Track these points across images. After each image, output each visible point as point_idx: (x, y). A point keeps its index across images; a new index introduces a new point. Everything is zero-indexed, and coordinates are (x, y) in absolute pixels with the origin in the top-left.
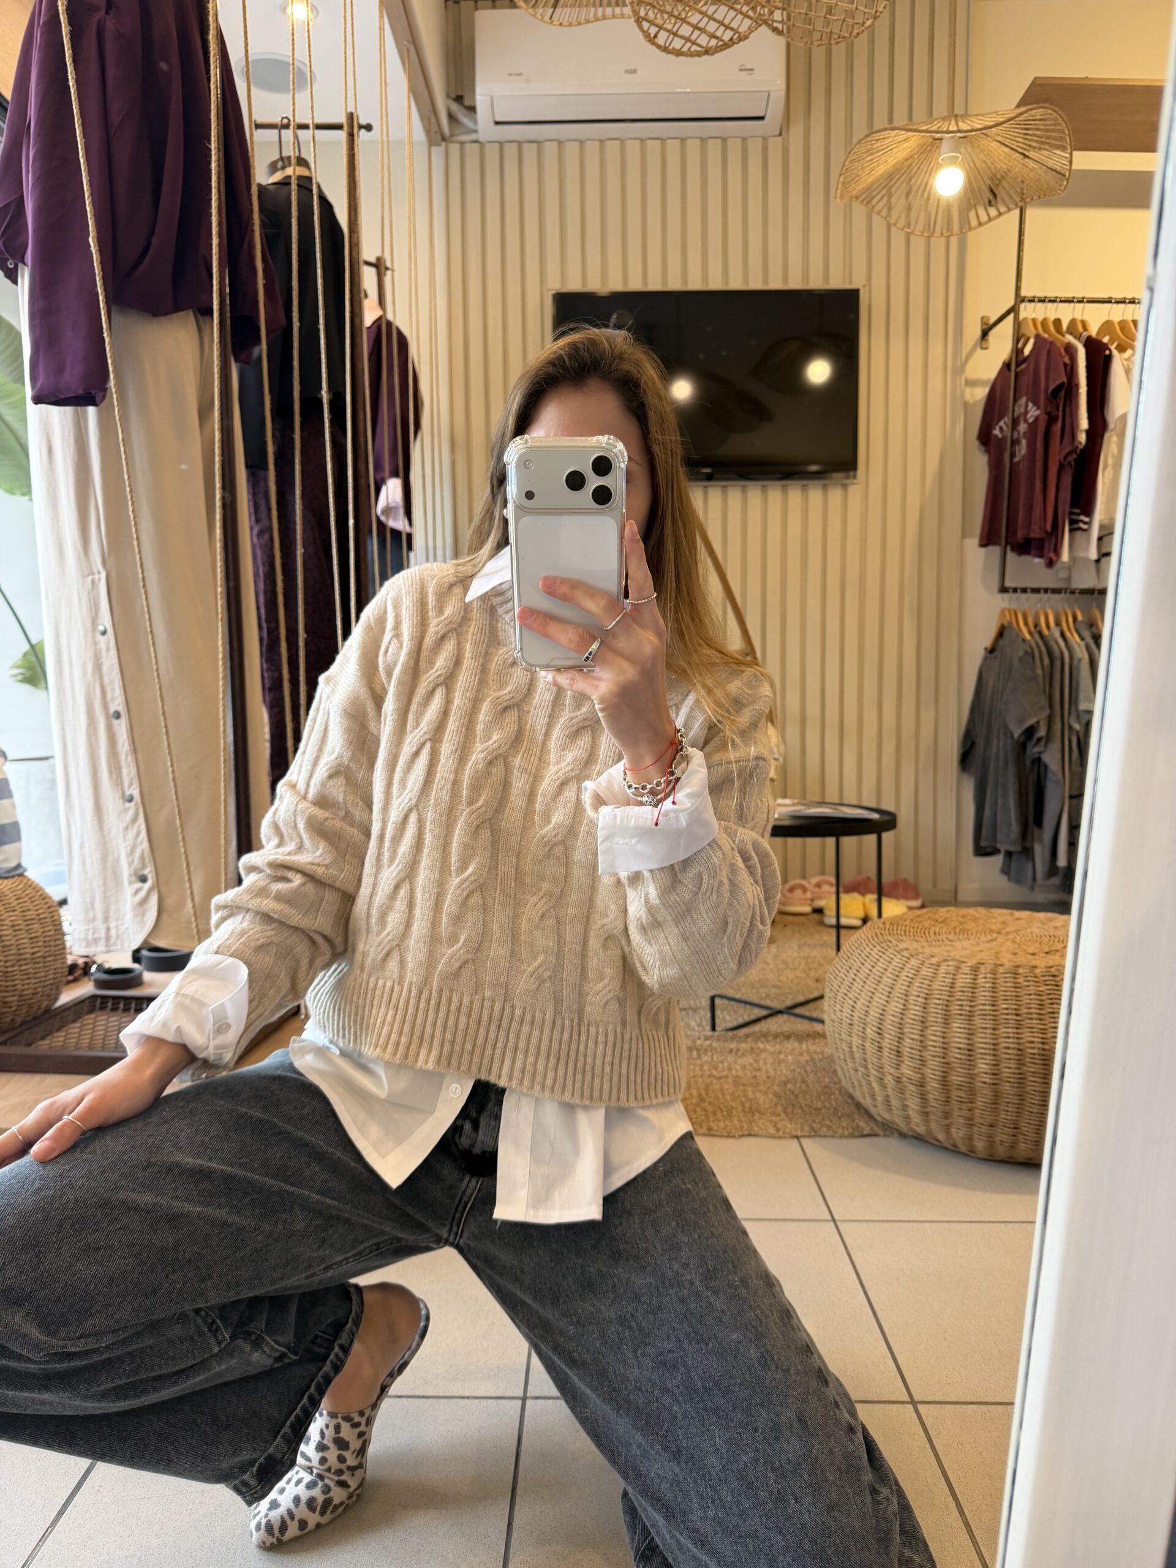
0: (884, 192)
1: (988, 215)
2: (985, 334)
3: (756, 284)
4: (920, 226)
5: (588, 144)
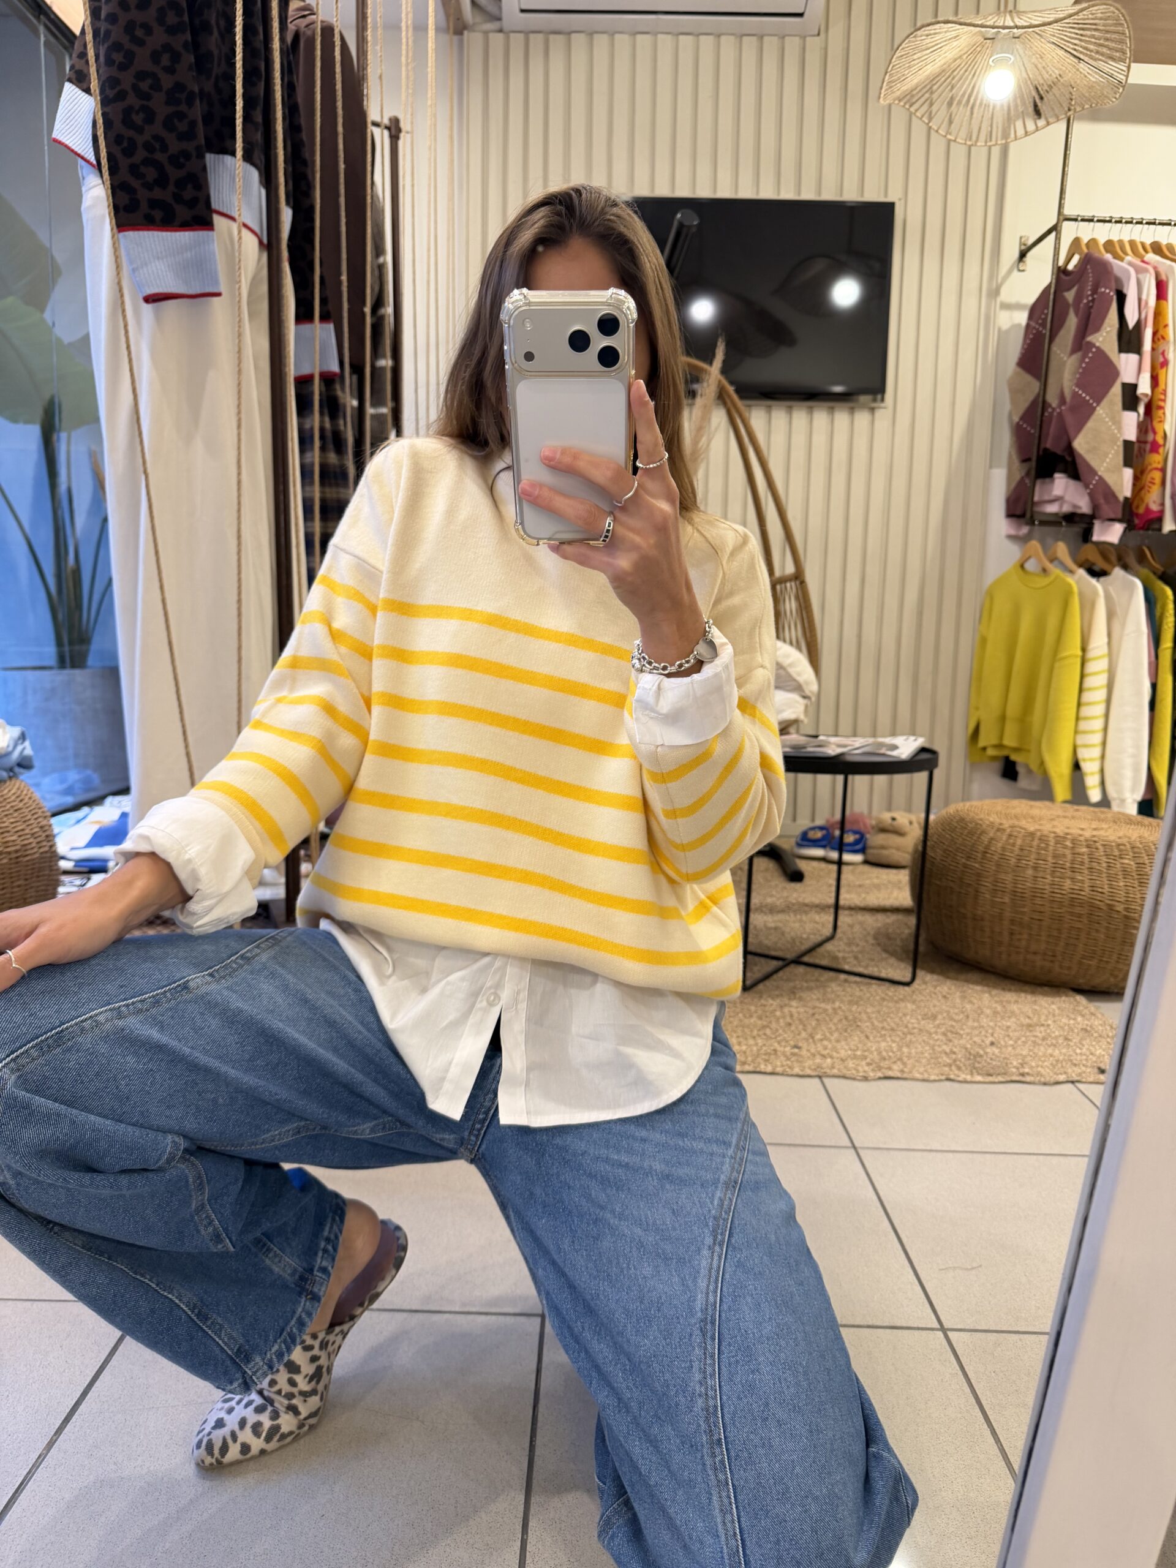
0: (927, 95)
1: (1036, 124)
2: (1023, 255)
3: (787, 194)
4: (963, 134)
5: (617, 36)
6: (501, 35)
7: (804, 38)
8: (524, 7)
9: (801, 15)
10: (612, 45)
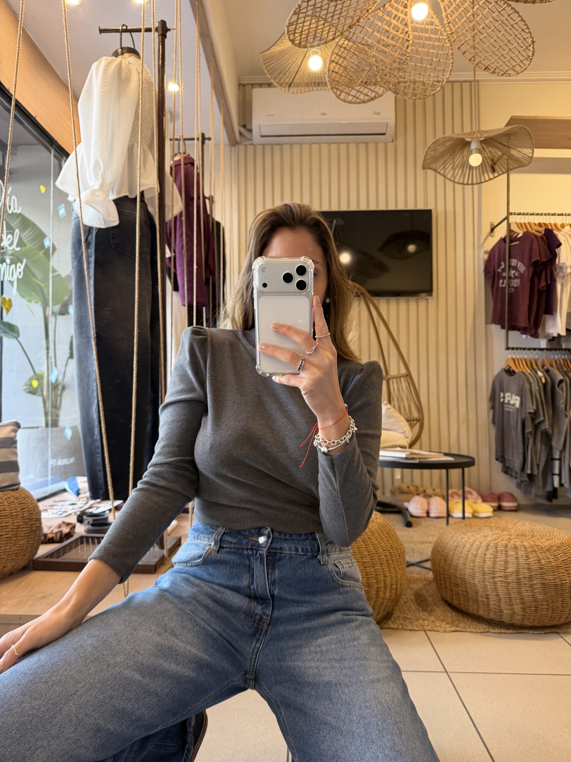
1: (494, 175)
2: (492, 230)
3: (382, 208)
5: (304, 145)
6: (252, 146)
7: (386, 143)
8: (263, 134)
9: (384, 134)
10: (301, 148)
